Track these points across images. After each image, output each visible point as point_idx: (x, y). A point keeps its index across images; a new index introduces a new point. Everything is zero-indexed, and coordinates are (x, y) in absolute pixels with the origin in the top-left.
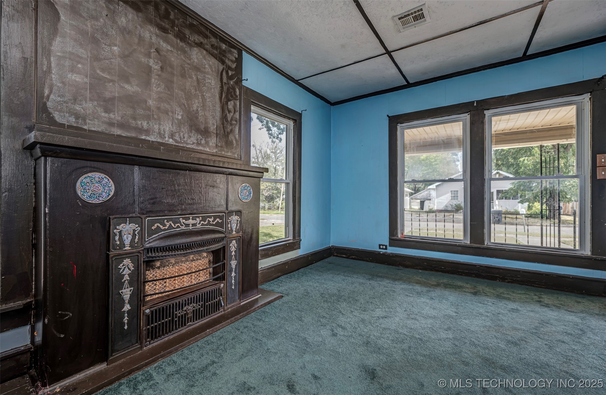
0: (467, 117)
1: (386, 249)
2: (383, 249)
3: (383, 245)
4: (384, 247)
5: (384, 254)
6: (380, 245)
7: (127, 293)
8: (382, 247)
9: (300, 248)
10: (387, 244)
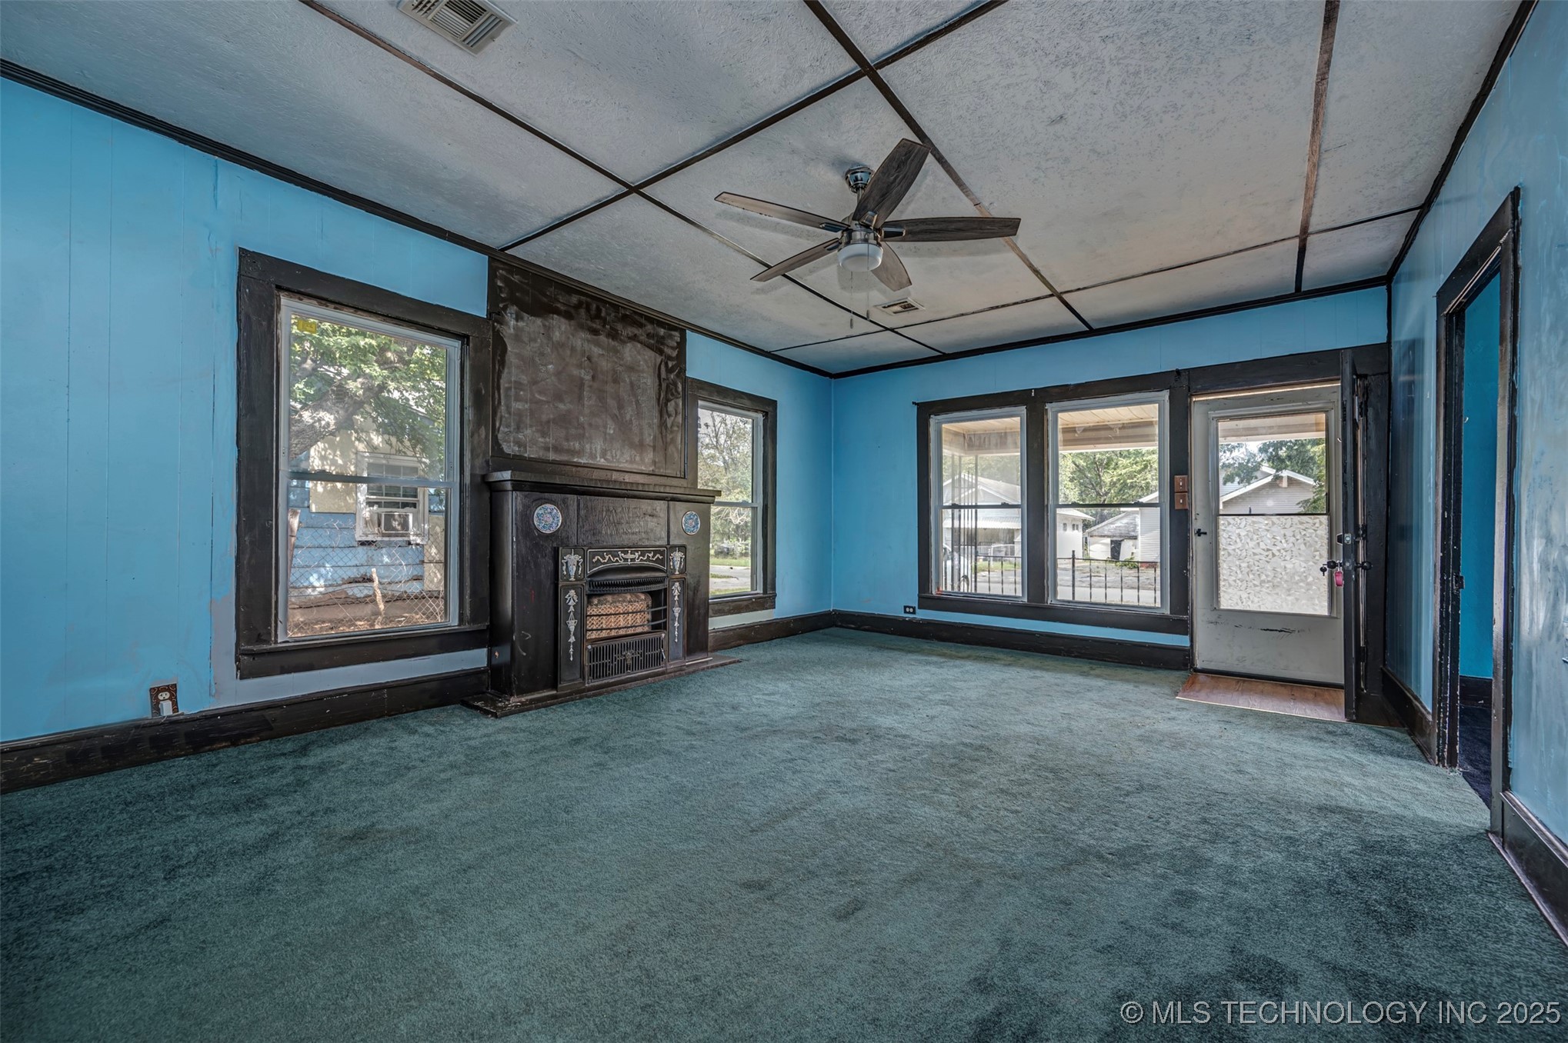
0: (1022, 410)
1: (914, 613)
2: (909, 613)
3: (910, 607)
4: (911, 610)
5: (911, 621)
6: (905, 607)
7: (572, 625)
8: (908, 610)
9: (773, 607)
10: (916, 605)
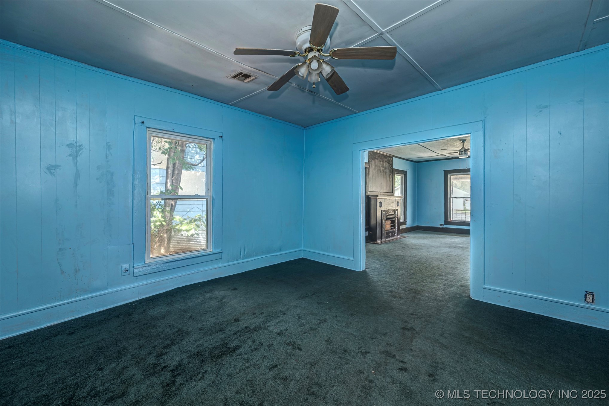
1: (443, 226)
2: (442, 226)
3: (442, 224)
4: (442, 225)
5: (442, 228)
6: (440, 225)
7: (384, 226)
9: (406, 224)
10: (444, 224)
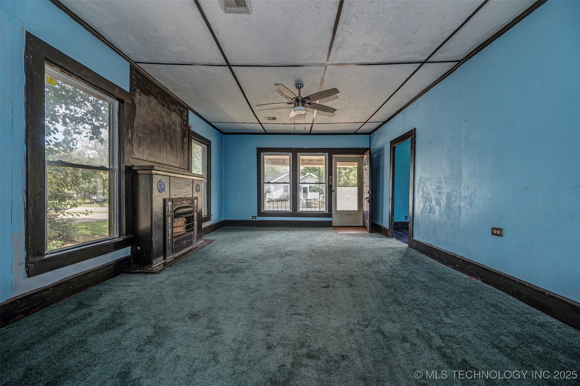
0: (291, 154)
2: (254, 218)
4: (255, 217)
5: (255, 221)
8: (253, 217)
9: (210, 220)
10: (257, 216)
